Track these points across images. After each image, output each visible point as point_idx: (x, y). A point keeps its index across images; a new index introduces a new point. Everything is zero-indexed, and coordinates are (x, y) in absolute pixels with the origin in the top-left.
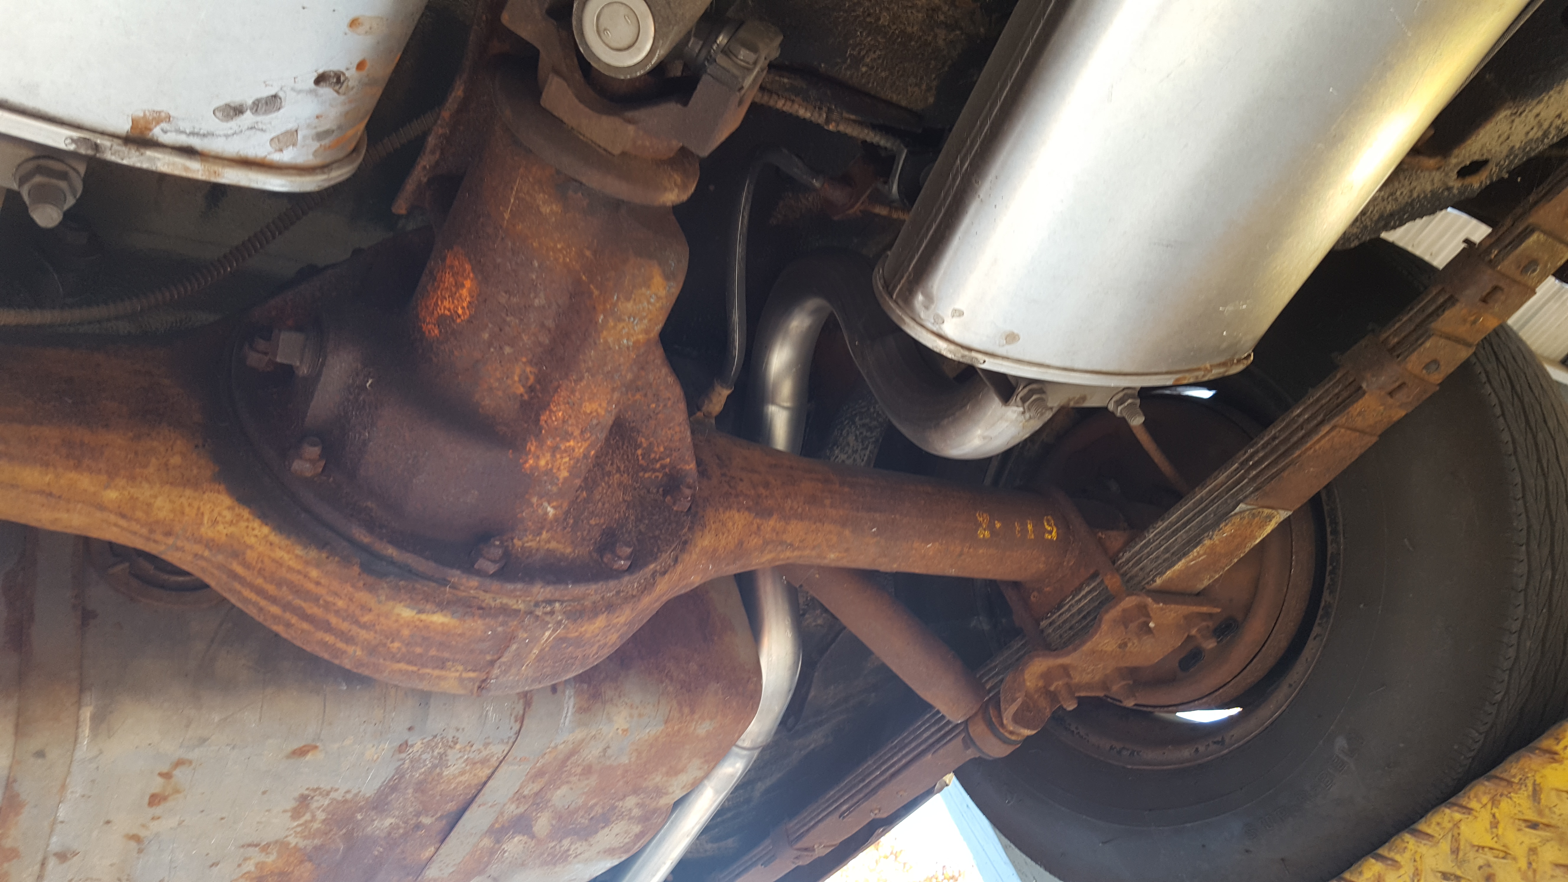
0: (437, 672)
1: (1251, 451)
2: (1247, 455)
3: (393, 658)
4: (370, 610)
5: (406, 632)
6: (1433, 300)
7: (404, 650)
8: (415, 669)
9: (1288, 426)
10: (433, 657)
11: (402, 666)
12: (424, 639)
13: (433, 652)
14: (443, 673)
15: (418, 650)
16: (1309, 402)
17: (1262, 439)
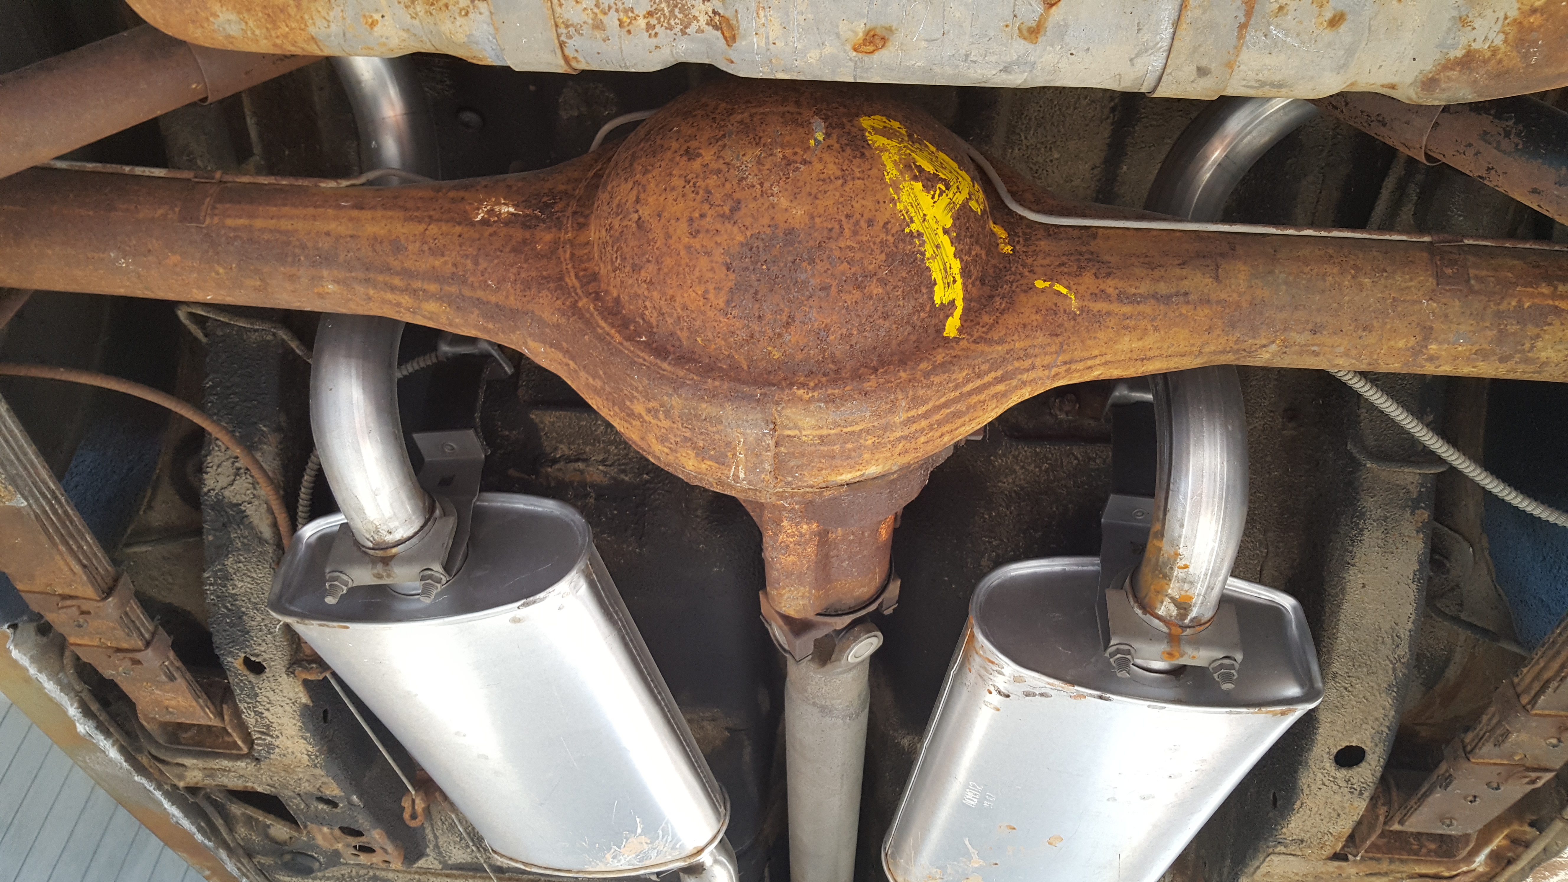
0: (825, 432)
1: (63, 500)
2: (60, 496)
3: (868, 431)
4: (900, 454)
5: (867, 456)
6: (143, 624)
7: (862, 441)
8: (845, 430)
9: (79, 531)
10: (835, 444)
11: (856, 428)
12: (849, 457)
13: (837, 448)
14: (818, 432)
15: (849, 446)
16: (95, 549)
17: (72, 509)
